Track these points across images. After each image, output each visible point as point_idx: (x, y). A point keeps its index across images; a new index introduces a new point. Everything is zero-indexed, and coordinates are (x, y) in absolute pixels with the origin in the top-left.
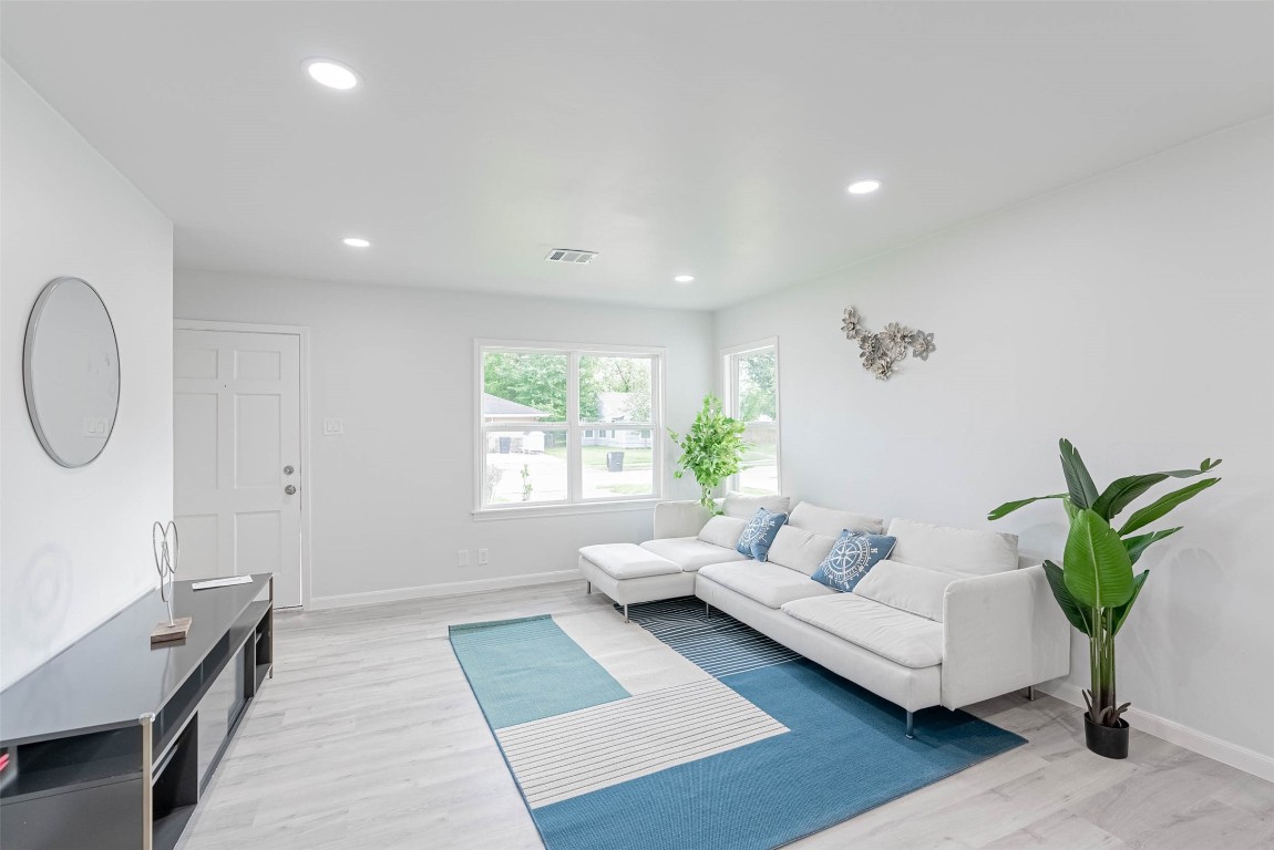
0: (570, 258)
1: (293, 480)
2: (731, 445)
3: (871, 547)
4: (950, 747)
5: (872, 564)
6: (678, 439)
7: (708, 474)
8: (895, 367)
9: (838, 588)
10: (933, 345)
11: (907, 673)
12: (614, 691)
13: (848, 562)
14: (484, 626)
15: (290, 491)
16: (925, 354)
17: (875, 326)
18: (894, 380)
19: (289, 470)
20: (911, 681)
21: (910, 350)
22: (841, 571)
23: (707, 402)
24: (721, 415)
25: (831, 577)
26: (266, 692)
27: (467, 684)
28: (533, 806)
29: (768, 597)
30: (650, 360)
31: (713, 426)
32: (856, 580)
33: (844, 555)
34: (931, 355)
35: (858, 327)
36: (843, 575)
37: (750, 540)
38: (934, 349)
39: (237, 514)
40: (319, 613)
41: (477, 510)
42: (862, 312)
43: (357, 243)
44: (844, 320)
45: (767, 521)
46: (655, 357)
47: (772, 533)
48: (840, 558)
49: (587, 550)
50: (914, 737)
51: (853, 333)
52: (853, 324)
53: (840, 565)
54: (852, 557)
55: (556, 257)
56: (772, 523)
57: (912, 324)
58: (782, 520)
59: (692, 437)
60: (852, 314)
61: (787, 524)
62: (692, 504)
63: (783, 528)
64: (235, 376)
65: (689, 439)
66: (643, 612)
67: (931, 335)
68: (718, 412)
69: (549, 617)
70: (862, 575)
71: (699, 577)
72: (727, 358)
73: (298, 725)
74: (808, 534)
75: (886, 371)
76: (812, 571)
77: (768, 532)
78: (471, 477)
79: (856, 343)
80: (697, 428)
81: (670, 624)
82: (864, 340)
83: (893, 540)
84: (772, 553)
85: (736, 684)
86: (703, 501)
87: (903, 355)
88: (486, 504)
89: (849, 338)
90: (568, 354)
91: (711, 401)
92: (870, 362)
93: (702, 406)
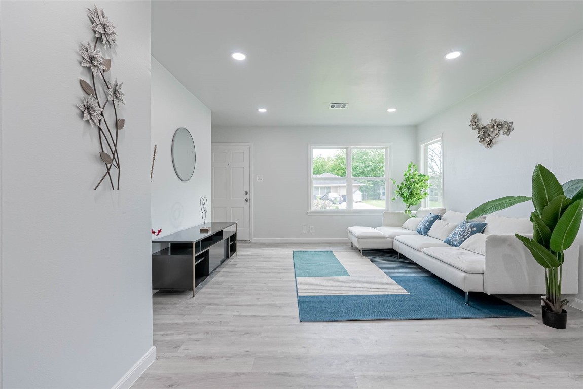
0: (338, 107)
1: (247, 196)
2: (418, 186)
3: (472, 227)
4: (486, 311)
5: (471, 235)
6: (396, 184)
8: (494, 141)
9: (453, 245)
10: (512, 128)
11: (464, 274)
12: (345, 273)
13: (460, 234)
14: (306, 252)
15: (247, 200)
16: (508, 133)
17: (485, 121)
18: (494, 147)
19: (246, 193)
20: (465, 277)
21: (502, 132)
23: (410, 167)
24: (417, 172)
25: (452, 240)
26: (233, 259)
27: (293, 265)
28: (299, 295)
29: (417, 246)
30: (384, 149)
31: (413, 178)
32: (462, 241)
33: (459, 231)
34: (512, 133)
35: (477, 123)
36: (457, 239)
37: (421, 226)
38: (513, 130)
39: (232, 207)
40: (255, 243)
41: (309, 211)
42: (479, 116)
43: (262, 110)
44: (471, 121)
45: (430, 218)
46: (387, 148)
47: (431, 223)
48: (457, 232)
49: (351, 229)
50: (469, 305)
51: (475, 126)
52: (475, 122)
53: (456, 235)
54: (462, 231)
55: (332, 107)
56: (432, 219)
57: (502, 118)
58: (437, 217)
59: (404, 183)
60: (475, 117)
61: (440, 219)
62: (402, 213)
63: (438, 221)
64: (231, 161)
65: (402, 184)
66: (368, 253)
67: (512, 122)
68: (415, 171)
69: (332, 251)
70: (465, 239)
71: (394, 240)
72: (422, 146)
73: (240, 267)
74: (447, 223)
75: (490, 143)
76: (444, 239)
77: (429, 223)
78: (307, 198)
79: (477, 130)
80: (407, 179)
81: (378, 258)
82: (480, 129)
83: (485, 224)
84: (430, 232)
85: (395, 278)
86: (406, 211)
87: (498, 134)
88: (314, 209)
89: (474, 129)
90: (347, 148)
91: (412, 166)
92: (482, 139)
93: (407, 168)
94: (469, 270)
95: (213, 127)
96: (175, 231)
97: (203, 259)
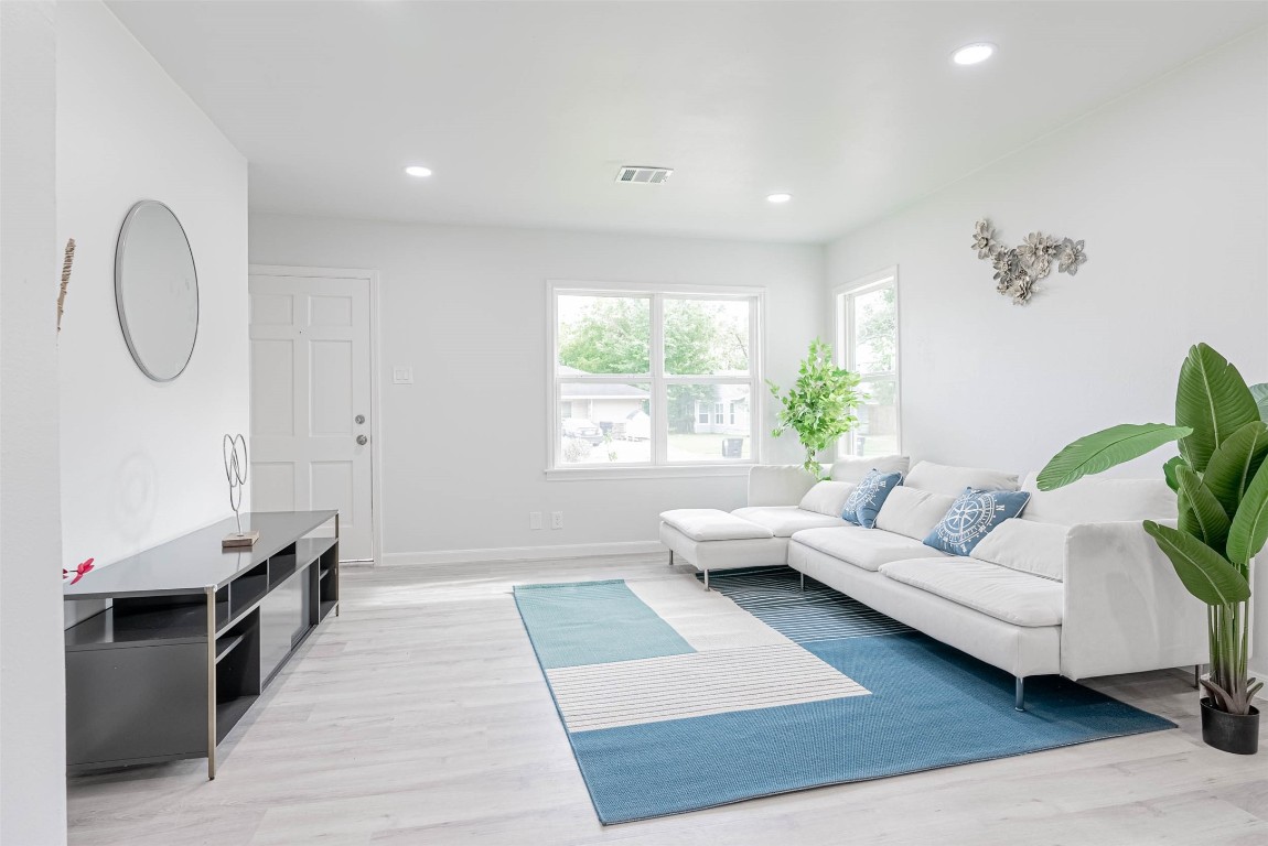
0: (643, 178)
1: (363, 430)
2: (840, 399)
3: (998, 503)
5: (995, 523)
6: (779, 393)
7: (812, 432)
8: (1035, 287)
9: (952, 551)
10: (1084, 255)
11: (1015, 631)
12: (681, 646)
13: (966, 521)
14: (549, 587)
15: (361, 441)
16: (1073, 268)
17: (1012, 239)
18: (1037, 304)
19: (360, 420)
20: (1019, 640)
21: (1056, 264)
22: (958, 532)
23: (813, 349)
24: (830, 365)
25: (946, 539)
26: (330, 624)
27: (524, 632)
28: (571, 730)
29: (864, 560)
30: (747, 304)
31: (820, 379)
32: (975, 542)
33: (962, 514)
34: (1082, 268)
35: (992, 242)
36: (960, 536)
37: (856, 503)
38: (1085, 260)
39: (313, 463)
40: (389, 568)
41: (550, 469)
42: (996, 225)
43: (418, 172)
44: (975, 236)
45: (877, 481)
46: (753, 299)
47: (881, 495)
48: (958, 517)
49: (670, 515)
50: (1025, 711)
51: (986, 250)
52: (986, 240)
53: (957, 525)
54: (972, 515)
55: (627, 177)
56: (883, 484)
57: (1056, 232)
58: (895, 480)
59: (798, 392)
60: (985, 228)
61: (901, 484)
62: (796, 469)
63: (897, 489)
64: (309, 323)
65: (793, 394)
66: (725, 579)
67: (1082, 243)
68: (827, 361)
69: (623, 581)
70: (983, 535)
71: (792, 543)
72: (840, 298)
73: (358, 653)
74: (924, 493)
75: (1025, 293)
76: (924, 537)
77: (877, 493)
78: (544, 435)
79: (990, 261)
80: (803, 383)
81: (753, 594)
82: (999, 257)
83: (1027, 495)
84: (881, 518)
85: (818, 649)
86: (807, 464)
87: (1046, 271)
88: (561, 463)
89: (981, 257)
90: (651, 297)
91: (818, 347)
92: (1006, 284)
93: (807, 354)
94: (1025, 620)
95: (255, 215)
96: (129, 551)
97: (239, 640)
